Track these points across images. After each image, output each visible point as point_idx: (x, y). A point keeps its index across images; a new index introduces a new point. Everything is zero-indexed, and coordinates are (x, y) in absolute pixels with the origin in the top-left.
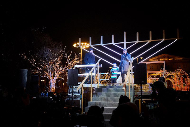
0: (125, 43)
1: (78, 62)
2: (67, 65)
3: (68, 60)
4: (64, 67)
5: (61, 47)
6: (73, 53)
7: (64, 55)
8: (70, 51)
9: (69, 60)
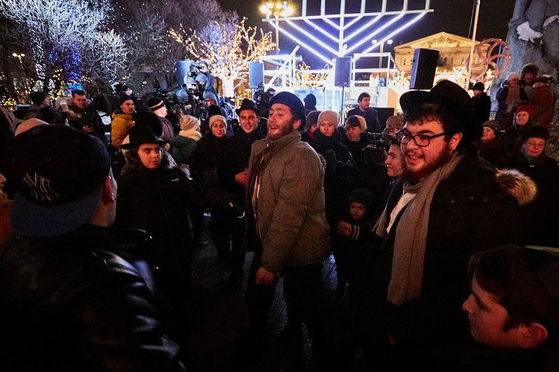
0: (342, 15)
1: (268, 48)
2: (250, 54)
3: (250, 45)
4: (244, 58)
5: (235, 21)
6: (258, 31)
7: (243, 33)
8: (253, 27)
9: (252, 45)
